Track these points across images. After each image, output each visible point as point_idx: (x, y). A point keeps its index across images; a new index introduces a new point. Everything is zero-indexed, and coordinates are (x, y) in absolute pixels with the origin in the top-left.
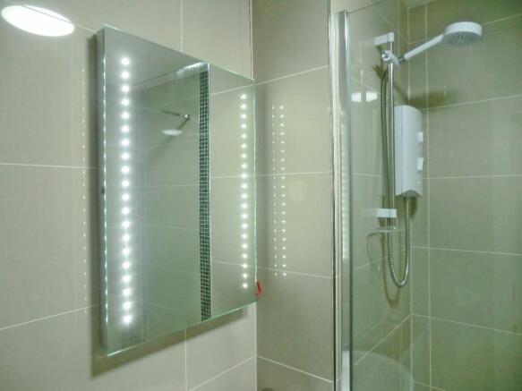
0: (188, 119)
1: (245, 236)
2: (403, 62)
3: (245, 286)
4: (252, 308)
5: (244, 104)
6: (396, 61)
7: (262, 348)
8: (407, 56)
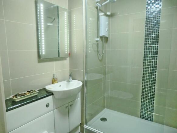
0: (54, 19)
1: (66, 42)
2: (102, 6)
3: (66, 52)
4: (68, 59)
5: (66, 14)
6: (100, 5)
7: (70, 67)
8: (103, 4)
